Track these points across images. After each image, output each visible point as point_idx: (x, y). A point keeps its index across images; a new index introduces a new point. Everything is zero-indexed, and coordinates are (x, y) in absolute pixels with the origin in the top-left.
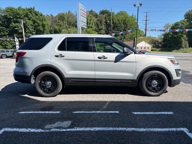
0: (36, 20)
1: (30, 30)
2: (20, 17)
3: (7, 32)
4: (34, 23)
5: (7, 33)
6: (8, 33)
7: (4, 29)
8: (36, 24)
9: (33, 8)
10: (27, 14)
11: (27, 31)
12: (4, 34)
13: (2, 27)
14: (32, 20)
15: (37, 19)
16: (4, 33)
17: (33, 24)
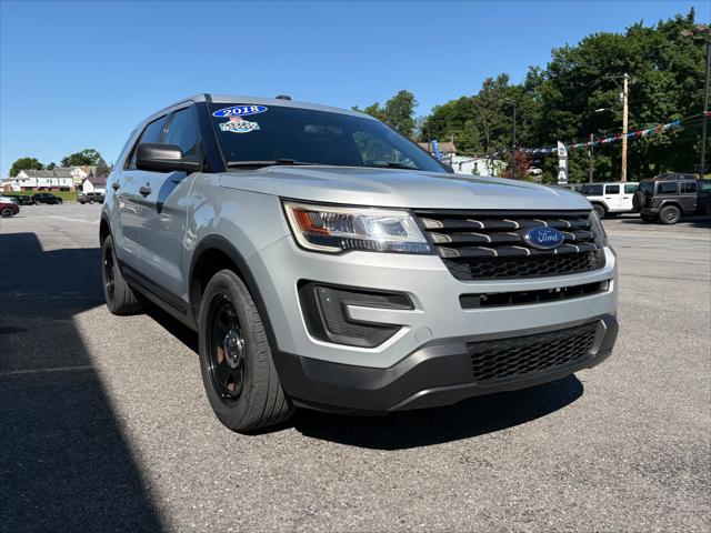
0: (690, 62)
1: (660, 110)
2: (627, 65)
3: (574, 125)
4: (679, 79)
5: (573, 131)
6: (578, 128)
7: (566, 117)
8: (690, 80)
9: (685, 17)
10: (657, 50)
11: (643, 115)
12: (564, 133)
13: (561, 112)
14: (674, 69)
15: (697, 60)
16: (565, 130)
17: (674, 83)
